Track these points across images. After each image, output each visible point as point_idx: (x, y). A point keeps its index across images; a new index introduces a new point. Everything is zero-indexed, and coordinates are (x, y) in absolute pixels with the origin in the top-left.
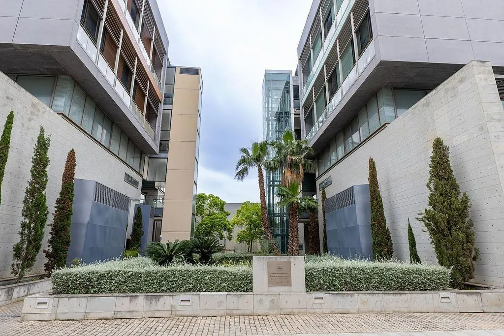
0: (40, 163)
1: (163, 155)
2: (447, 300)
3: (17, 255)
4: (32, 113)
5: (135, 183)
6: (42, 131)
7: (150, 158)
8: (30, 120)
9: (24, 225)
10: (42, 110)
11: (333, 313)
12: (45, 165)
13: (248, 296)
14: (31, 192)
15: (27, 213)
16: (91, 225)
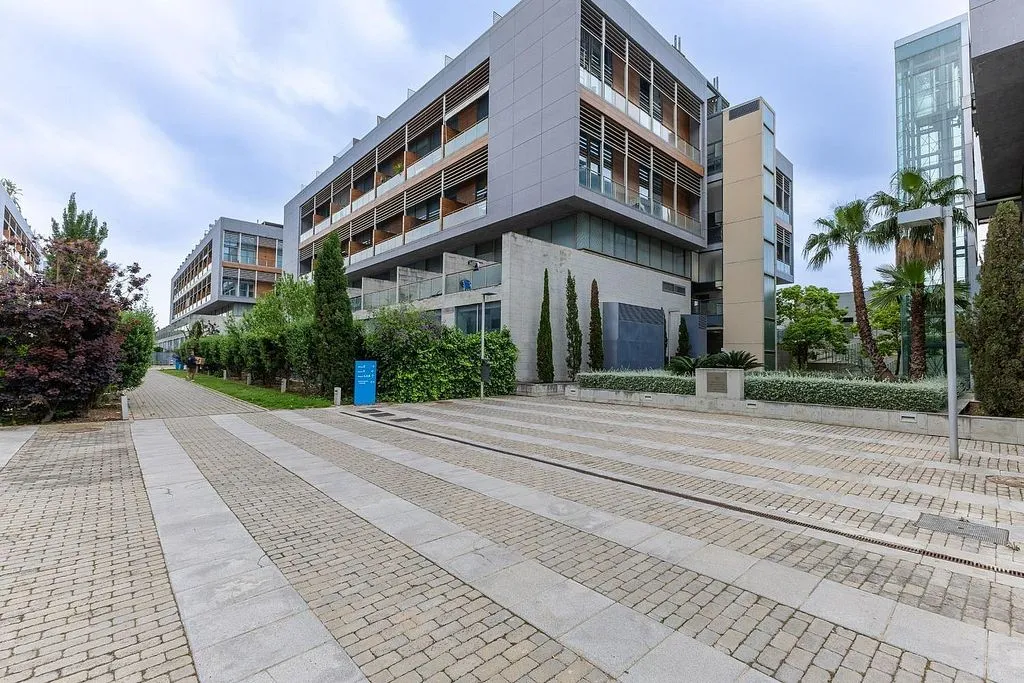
0: (572, 297)
1: (716, 246)
2: (912, 420)
3: (569, 365)
4: (562, 259)
5: (681, 290)
6: (569, 273)
7: (699, 253)
8: (561, 265)
9: (569, 345)
10: (567, 253)
11: (765, 418)
12: (575, 300)
13: (691, 398)
14: (570, 320)
15: (570, 336)
16: (621, 341)
